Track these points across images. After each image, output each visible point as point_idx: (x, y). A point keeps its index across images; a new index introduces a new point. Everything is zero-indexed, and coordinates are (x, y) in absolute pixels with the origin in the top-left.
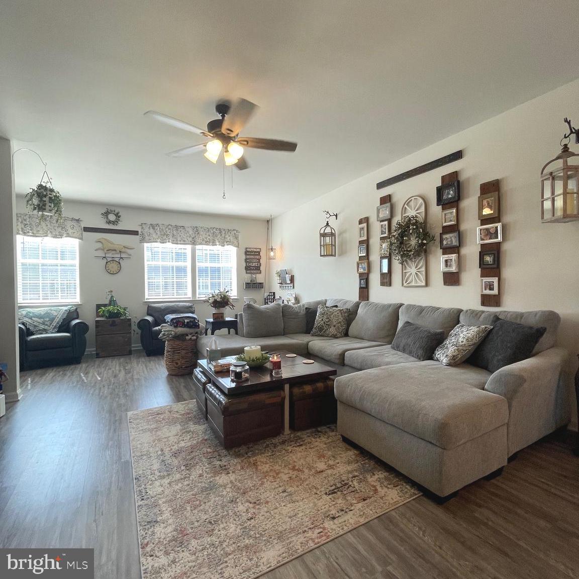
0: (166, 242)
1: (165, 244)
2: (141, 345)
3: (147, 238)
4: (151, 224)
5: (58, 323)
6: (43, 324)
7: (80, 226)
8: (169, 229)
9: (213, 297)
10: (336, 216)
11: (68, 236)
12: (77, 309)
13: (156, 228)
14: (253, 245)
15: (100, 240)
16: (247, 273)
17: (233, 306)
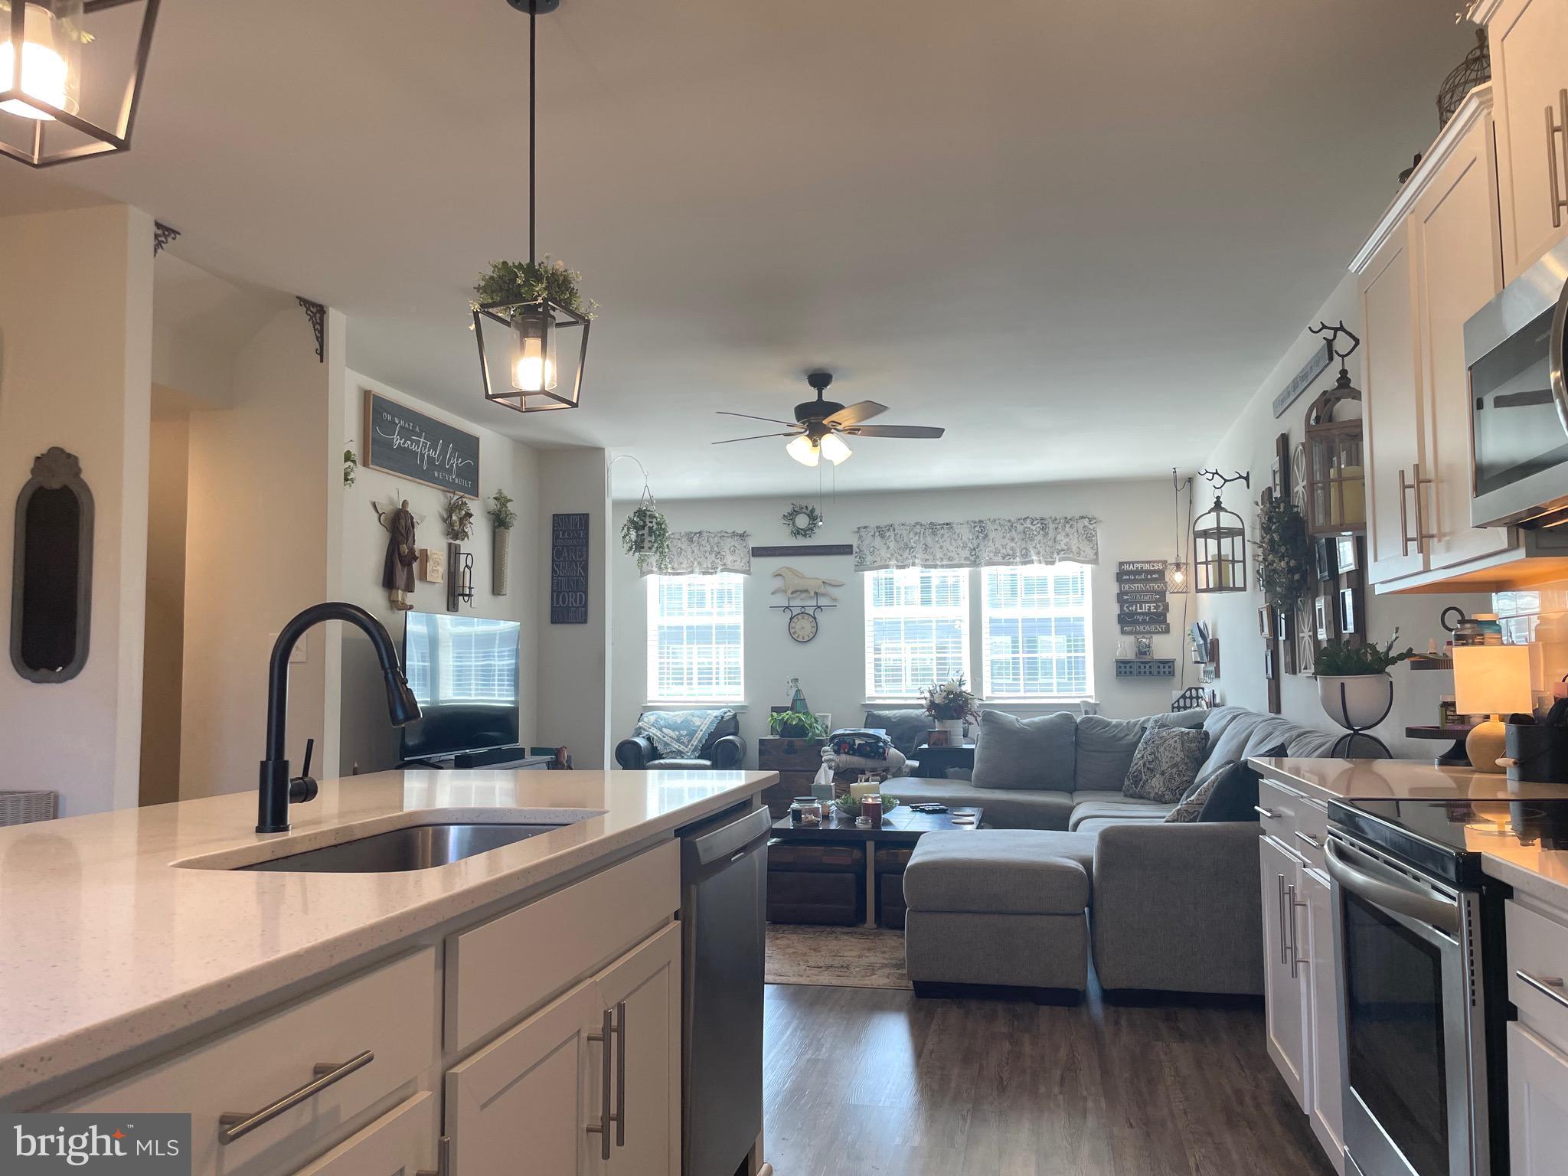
0: (908, 566)
1: (905, 570)
3: (869, 559)
4: (877, 527)
5: (700, 741)
6: (678, 740)
7: (745, 547)
8: (917, 533)
11: (726, 569)
12: (735, 716)
13: (887, 534)
14: (1141, 551)
15: (777, 573)
16: (1123, 632)
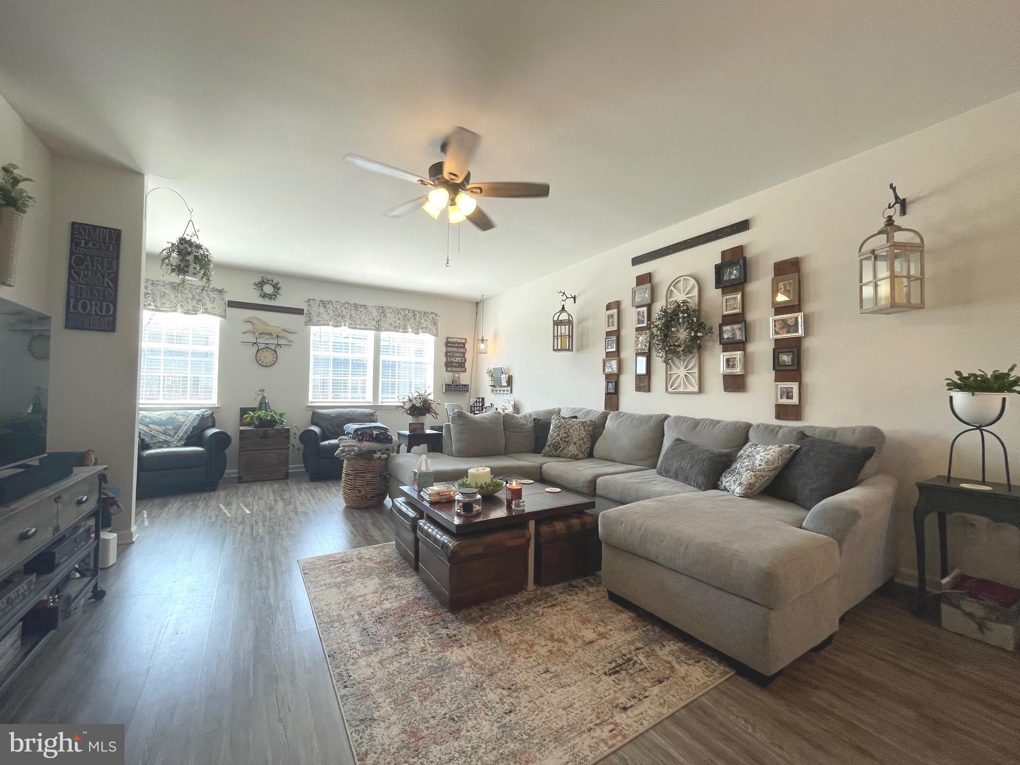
0: (340, 326)
1: (339, 328)
2: (303, 465)
3: (315, 319)
4: (321, 301)
5: (185, 433)
6: (165, 433)
7: (222, 299)
8: (346, 308)
9: (410, 400)
10: (574, 298)
11: (206, 312)
12: (212, 413)
13: (328, 306)
14: (459, 333)
15: (249, 320)
16: (447, 371)
17: (436, 414)
